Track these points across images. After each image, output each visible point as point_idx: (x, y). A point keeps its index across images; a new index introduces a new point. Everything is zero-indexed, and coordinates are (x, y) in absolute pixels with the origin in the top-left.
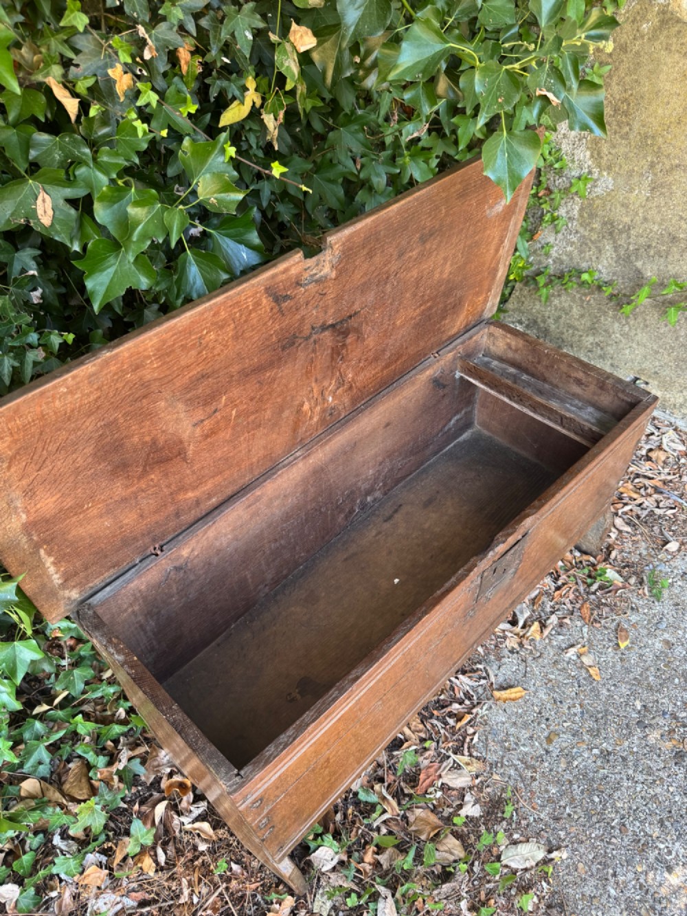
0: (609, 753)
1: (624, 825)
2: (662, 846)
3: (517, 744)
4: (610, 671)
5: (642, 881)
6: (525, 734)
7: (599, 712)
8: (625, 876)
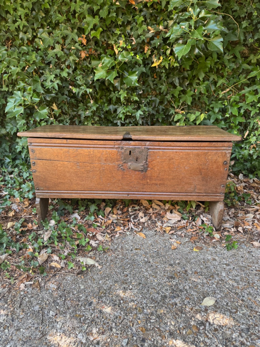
0: (150, 262)
1: (127, 275)
2: (131, 287)
3: (126, 244)
4: (181, 251)
5: (112, 287)
6: (132, 244)
7: (161, 254)
8: (109, 283)
